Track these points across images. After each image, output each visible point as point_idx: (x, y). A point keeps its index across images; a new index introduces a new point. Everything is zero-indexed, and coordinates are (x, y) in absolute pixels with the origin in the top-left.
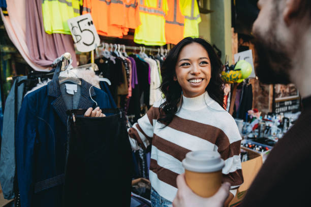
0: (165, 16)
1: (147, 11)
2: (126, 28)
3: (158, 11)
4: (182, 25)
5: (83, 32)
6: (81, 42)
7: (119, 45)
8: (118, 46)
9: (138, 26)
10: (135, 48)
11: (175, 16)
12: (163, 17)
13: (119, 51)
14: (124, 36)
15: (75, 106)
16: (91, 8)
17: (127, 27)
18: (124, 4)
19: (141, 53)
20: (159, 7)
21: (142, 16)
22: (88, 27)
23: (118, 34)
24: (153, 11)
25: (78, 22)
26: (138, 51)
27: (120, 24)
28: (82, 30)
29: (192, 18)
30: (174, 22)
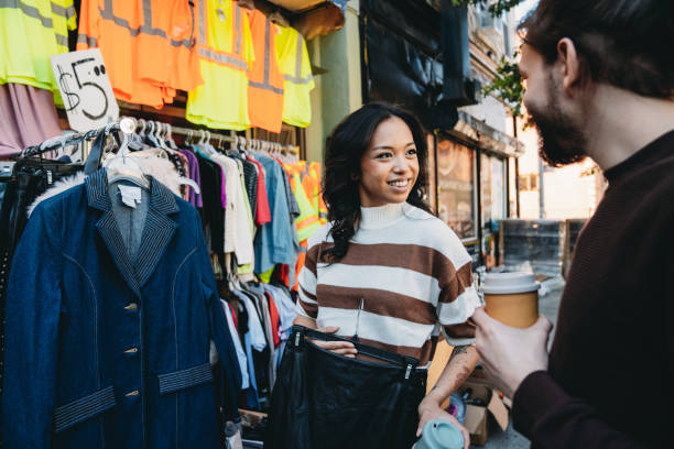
0: (249, 73)
1: (212, 57)
2: (171, 88)
3: (234, 60)
4: (279, 91)
5: (84, 87)
6: (79, 109)
7: (158, 123)
8: (156, 125)
9: (194, 87)
10: (191, 133)
11: (266, 73)
12: (244, 73)
13: (158, 134)
14: (166, 105)
15: (137, 232)
16: (99, 37)
17: (175, 86)
18: (169, 37)
19: (201, 142)
20: (237, 53)
21: (205, 67)
22: (93, 78)
23: (154, 100)
24: (224, 60)
25: (74, 65)
26: (196, 140)
27: (159, 78)
28: (81, 83)
29: (299, 81)
30: (265, 85)
